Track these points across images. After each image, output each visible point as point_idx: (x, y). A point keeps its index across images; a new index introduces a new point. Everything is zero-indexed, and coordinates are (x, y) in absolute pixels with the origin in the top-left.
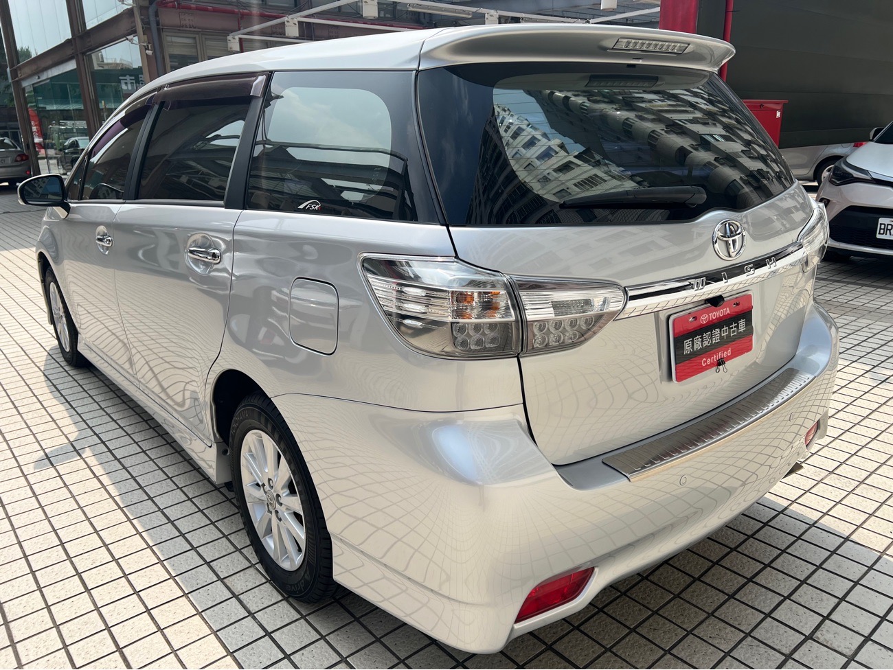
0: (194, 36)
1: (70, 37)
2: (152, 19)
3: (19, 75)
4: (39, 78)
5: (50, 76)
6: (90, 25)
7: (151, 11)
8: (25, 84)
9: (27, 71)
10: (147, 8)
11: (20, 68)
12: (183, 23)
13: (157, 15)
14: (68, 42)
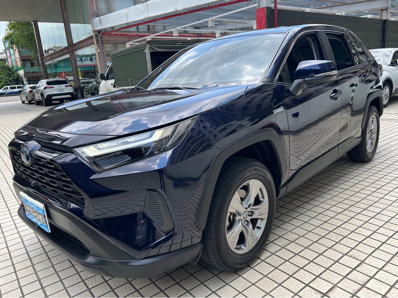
0: (113, 44)
1: (67, 46)
2: (100, 39)
3: (44, 60)
4: (53, 61)
5: (58, 60)
6: (74, 42)
7: (99, 36)
8: (46, 64)
9: (47, 58)
10: (98, 35)
11: (45, 58)
12: (110, 39)
13: (101, 37)
14: (66, 48)
